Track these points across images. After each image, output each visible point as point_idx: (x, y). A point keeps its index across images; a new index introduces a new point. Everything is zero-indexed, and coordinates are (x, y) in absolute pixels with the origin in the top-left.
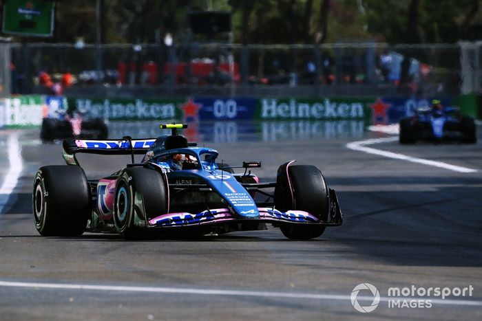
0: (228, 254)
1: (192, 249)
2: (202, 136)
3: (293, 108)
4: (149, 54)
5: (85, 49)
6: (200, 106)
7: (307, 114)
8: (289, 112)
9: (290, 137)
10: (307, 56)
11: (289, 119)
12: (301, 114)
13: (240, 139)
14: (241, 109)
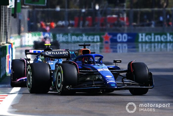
0: (123, 103)
1: (107, 101)
2: (112, 50)
3: (153, 37)
4: (88, 13)
5: (60, 11)
6: (111, 36)
7: (159, 40)
8: (151, 39)
9: (151, 50)
10: (160, 14)
11: (151, 42)
12: (156, 40)
13: (129, 51)
14: (129, 37)
